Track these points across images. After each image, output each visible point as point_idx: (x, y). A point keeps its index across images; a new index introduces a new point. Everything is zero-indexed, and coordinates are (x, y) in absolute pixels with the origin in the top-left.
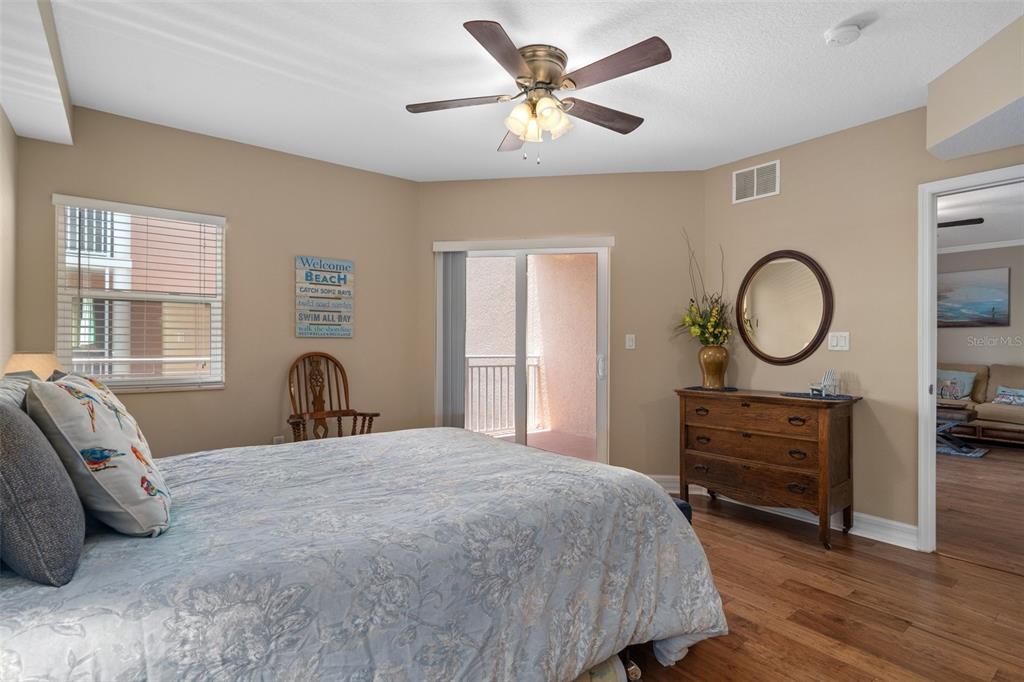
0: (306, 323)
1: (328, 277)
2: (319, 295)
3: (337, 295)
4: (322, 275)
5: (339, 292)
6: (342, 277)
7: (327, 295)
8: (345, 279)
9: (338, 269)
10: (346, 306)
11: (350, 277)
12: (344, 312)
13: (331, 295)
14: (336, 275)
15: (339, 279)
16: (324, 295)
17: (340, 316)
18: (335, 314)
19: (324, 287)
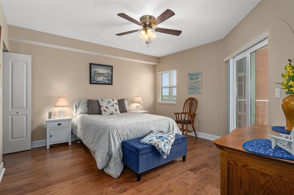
0: (190, 90)
1: (195, 78)
2: (193, 83)
3: (197, 82)
4: (193, 77)
5: (197, 81)
6: (198, 77)
7: (194, 82)
8: (199, 77)
9: (197, 75)
10: (199, 85)
11: (200, 77)
12: (199, 87)
13: (195, 82)
14: (196, 77)
15: (197, 78)
16: (194, 83)
17: (198, 88)
18: (197, 87)
19: (194, 80)
